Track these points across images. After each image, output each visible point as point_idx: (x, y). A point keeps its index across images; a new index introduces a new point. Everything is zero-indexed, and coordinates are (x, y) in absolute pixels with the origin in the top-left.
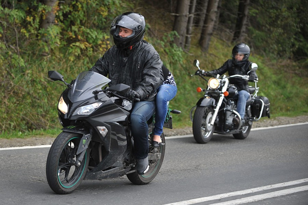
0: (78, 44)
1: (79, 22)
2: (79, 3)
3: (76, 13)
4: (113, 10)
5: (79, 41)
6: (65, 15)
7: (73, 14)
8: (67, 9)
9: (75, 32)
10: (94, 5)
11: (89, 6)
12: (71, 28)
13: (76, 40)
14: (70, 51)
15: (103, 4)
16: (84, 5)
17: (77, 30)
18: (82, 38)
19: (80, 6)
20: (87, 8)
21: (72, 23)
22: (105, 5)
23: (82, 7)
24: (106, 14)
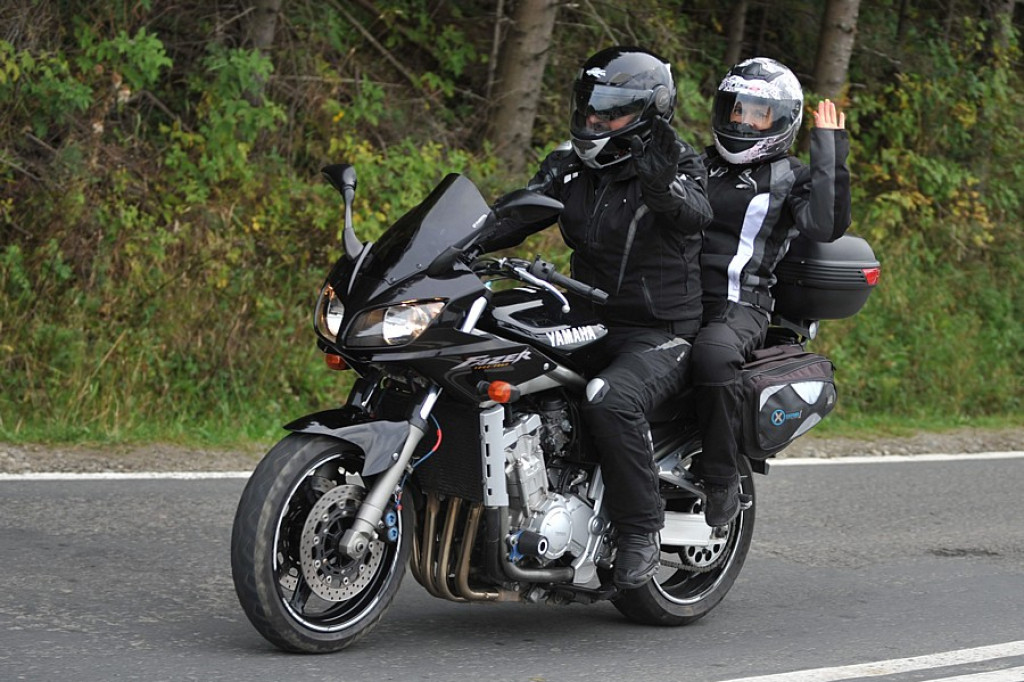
0: (895, 196)
1: (900, 139)
2: (901, 91)
3: (895, 115)
4: (990, 111)
5: (899, 188)
6: (866, 121)
7: (885, 118)
8: (872, 105)
9: (890, 165)
10: (942, 97)
11: (929, 99)
12: (880, 154)
13: (891, 186)
14: (875, 215)
15: (966, 96)
16: (917, 96)
17: (894, 159)
18: (907, 182)
19: (905, 98)
20: (924, 105)
21: (884, 142)
22: (970, 98)
23: (911, 101)
24: (971, 120)
